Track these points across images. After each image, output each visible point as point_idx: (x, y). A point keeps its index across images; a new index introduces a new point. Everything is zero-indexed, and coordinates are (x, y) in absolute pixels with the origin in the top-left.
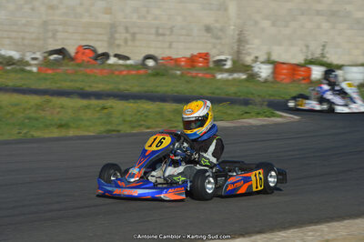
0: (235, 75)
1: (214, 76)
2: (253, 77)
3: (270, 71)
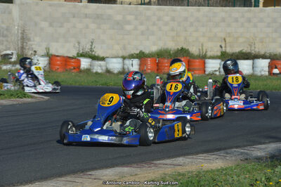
0: (18, 67)
3: (46, 62)
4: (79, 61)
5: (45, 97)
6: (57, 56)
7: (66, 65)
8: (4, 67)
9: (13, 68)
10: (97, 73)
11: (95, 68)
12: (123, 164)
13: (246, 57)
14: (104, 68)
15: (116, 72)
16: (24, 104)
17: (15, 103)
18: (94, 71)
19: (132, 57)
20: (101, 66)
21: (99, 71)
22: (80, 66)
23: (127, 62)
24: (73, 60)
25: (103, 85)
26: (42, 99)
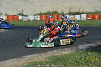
3: (6, 18)
4: (18, 17)
5: (6, 30)
6: (10, 15)
7: (13, 18)
10: (25, 21)
11: (24, 19)
12: (34, 53)
13: (78, 14)
14: (27, 19)
15: (31, 20)
18: (24, 20)
19: (37, 15)
20: (26, 18)
21: (26, 20)
22: (18, 19)
23: (36, 17)
24: (16, 17)
25: (27, 25)
26: (5, 31)
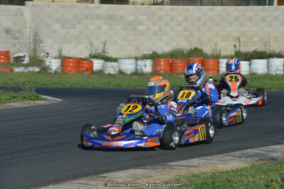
0: (30, 69)
1: (12, 70)
2: (45, 69)
3: (59, 64)
4: (92, 63)
5: (58, 100)
6: (70, 58)
7: (78, 67)
8: (17, 70)
9: (26, 70)
10: (109, 74)
11: (108, 69)
12: (137, 166)
13: (260, 56)
14: (117, 69)
15: (129, 73)
16: (37, 106)
17: (28, 105)
18: (107, 72)
19: (145, 57)
20: (113, 67)
21: (112, 72)
22: (92, 67)
23: (141, 63)
24: (85, 62)
25: (115, 86)
26: (55, 102)
